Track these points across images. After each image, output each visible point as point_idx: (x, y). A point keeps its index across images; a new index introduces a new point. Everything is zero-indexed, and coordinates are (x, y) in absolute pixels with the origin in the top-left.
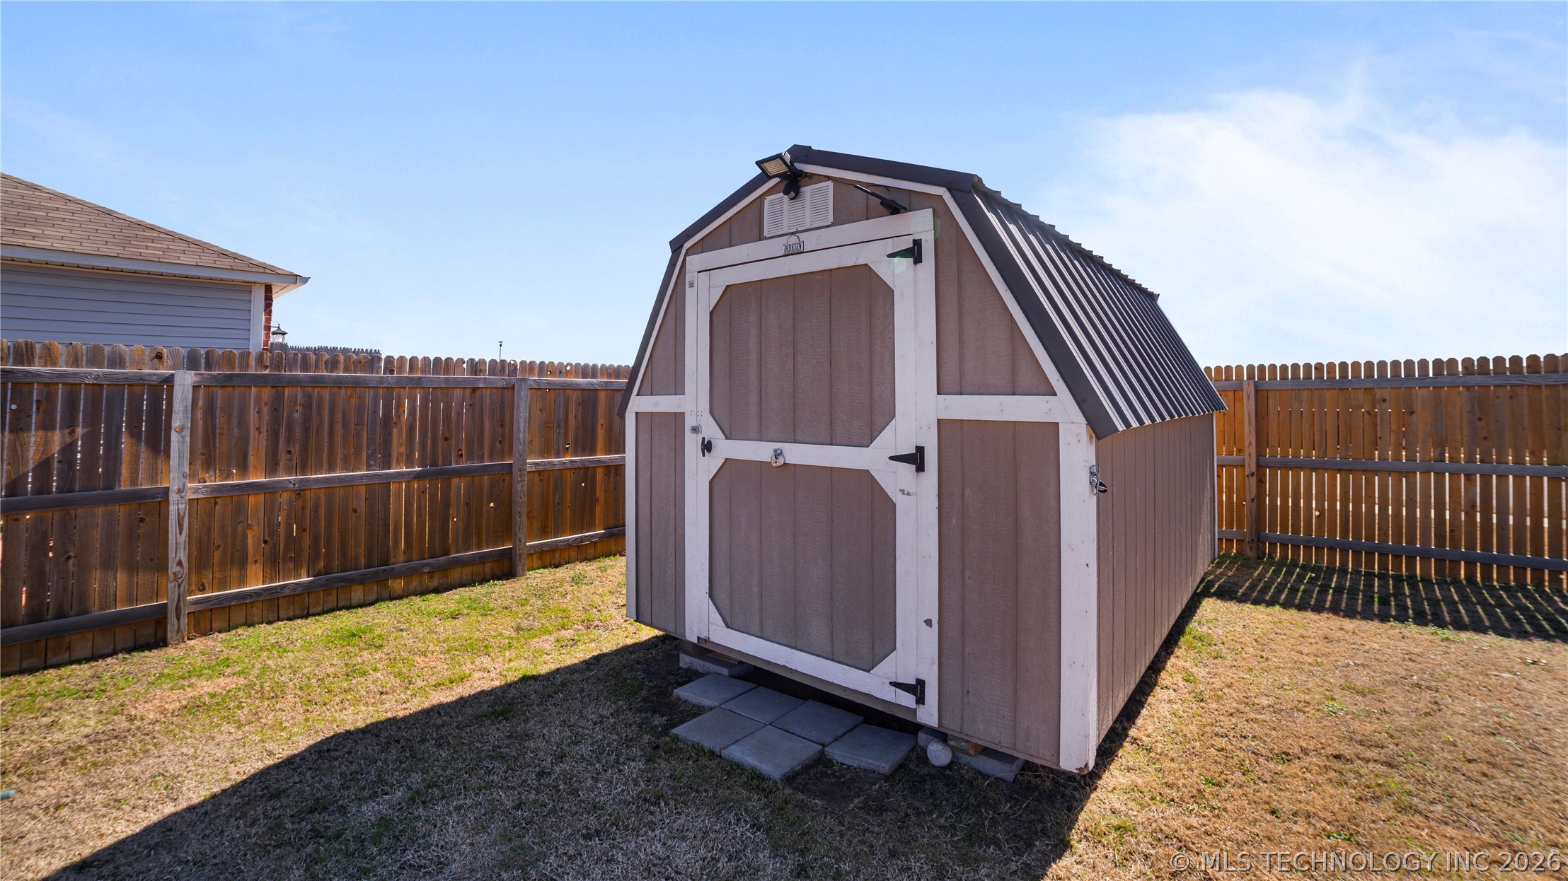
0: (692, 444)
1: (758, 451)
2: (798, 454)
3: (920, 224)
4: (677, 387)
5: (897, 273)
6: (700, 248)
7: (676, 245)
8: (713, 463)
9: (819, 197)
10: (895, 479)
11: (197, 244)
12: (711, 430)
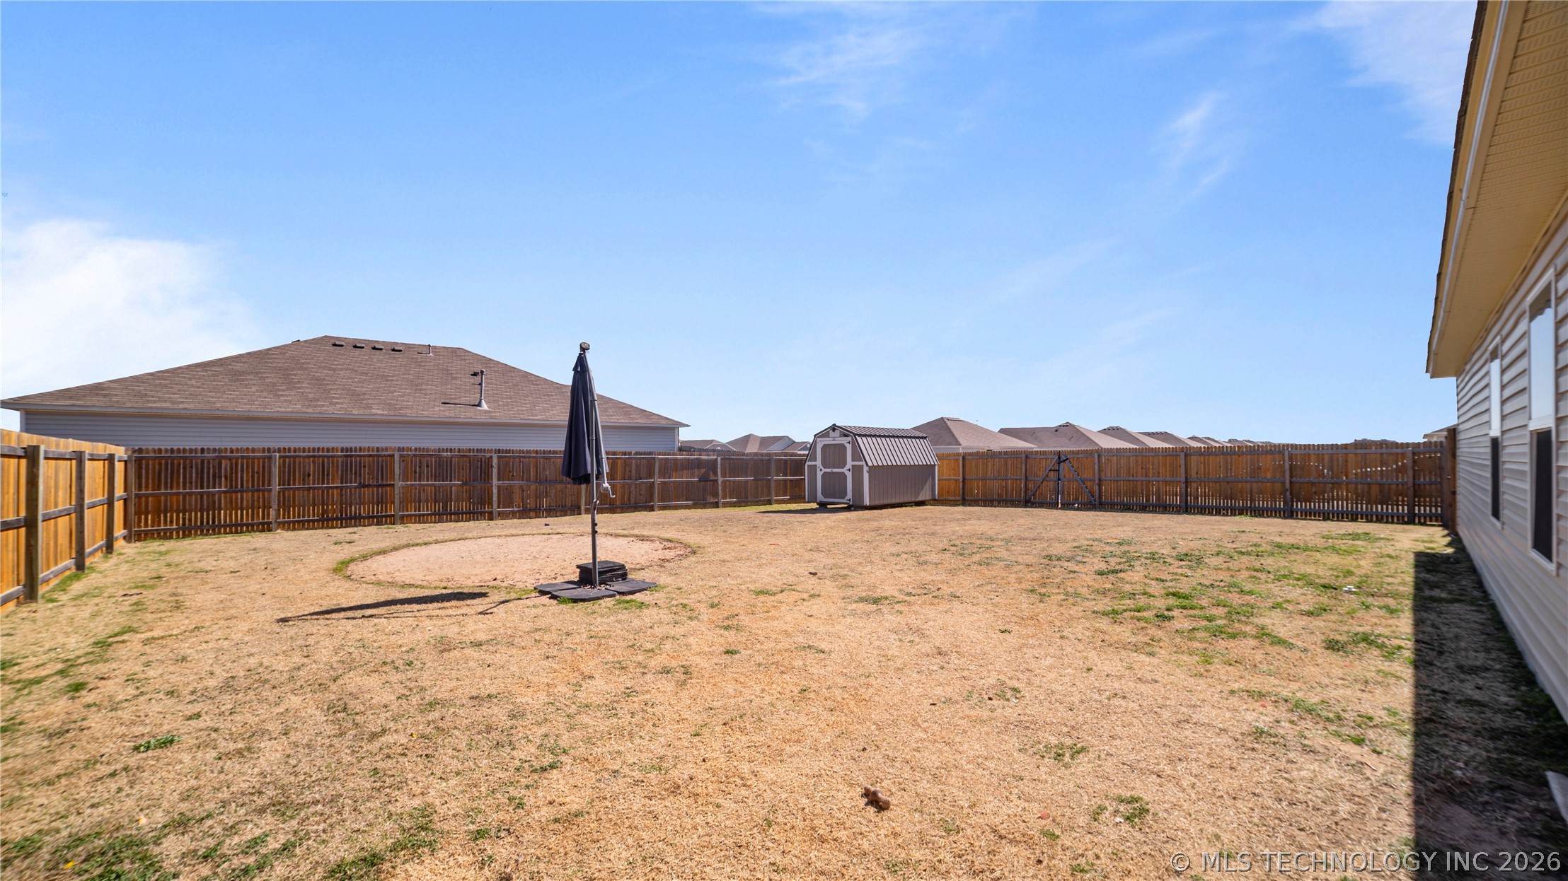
0: (818, 470)
1: (829, 470)
2: (835, 470)
3: (850, 439)
4: (816, 461)
5: (847, 445)
6: (819, 437)
7: (815, 436)
8: (822, 473)
9: (837, 433)
10: (847, 473)
11: (667, 419)
12: (822, 467)
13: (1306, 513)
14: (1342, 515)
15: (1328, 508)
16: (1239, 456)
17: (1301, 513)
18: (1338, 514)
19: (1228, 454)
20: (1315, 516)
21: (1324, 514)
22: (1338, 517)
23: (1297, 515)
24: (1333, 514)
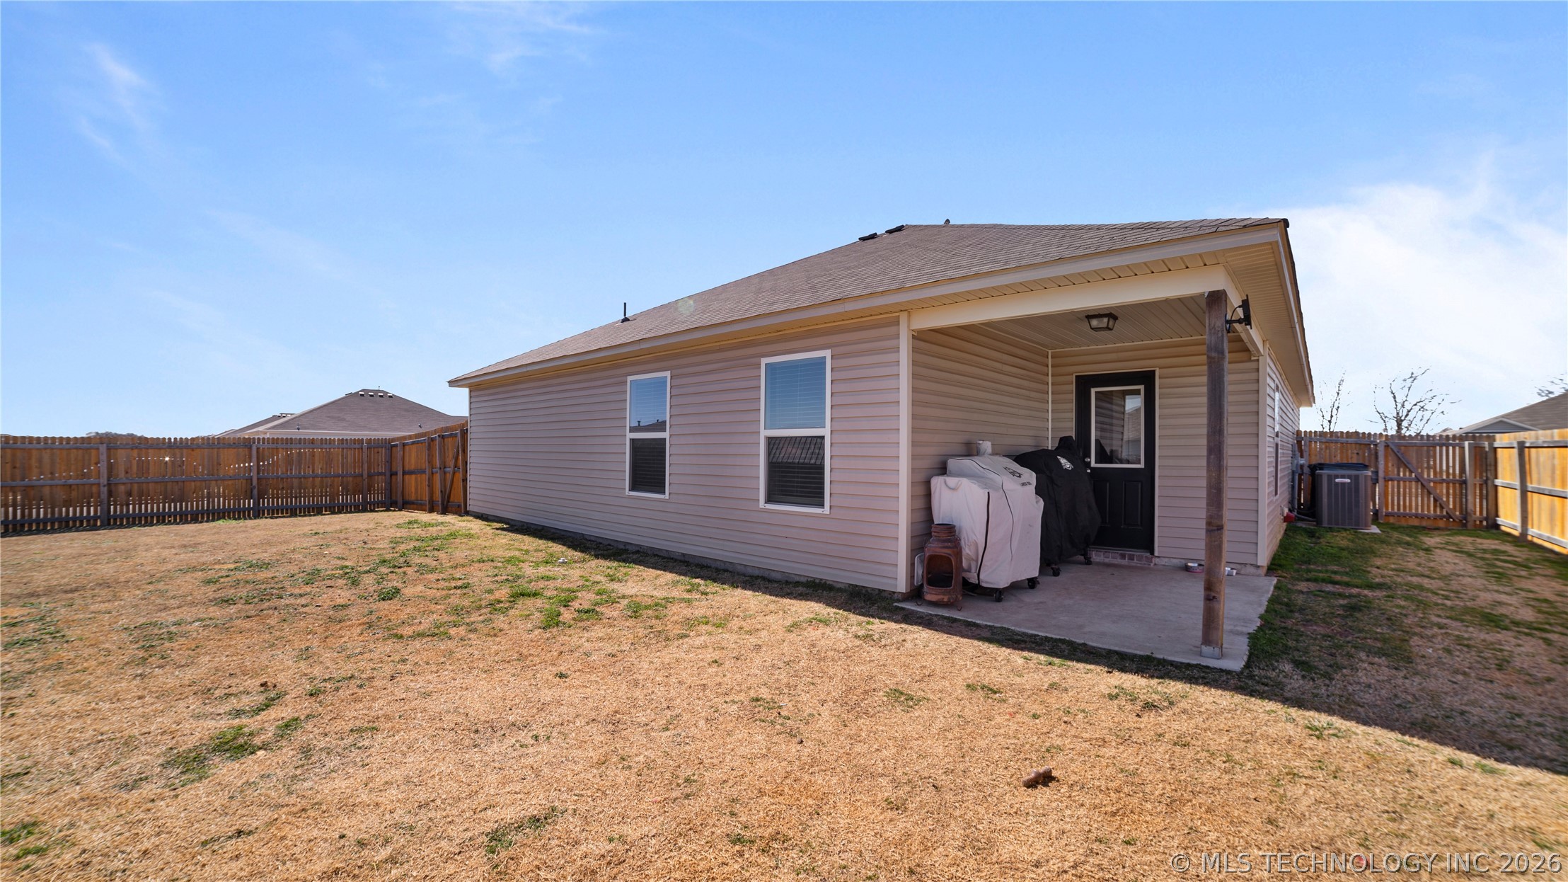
13: (273, 511)
14: (309, 509)
15: (296, 503)
16: (193, 450)
17: (268, 511)
18: (305, 509)
19: (178, 447)
20: (282, 513)
21: (291, 509)
22: (304, 512)
23: (264, 514)
24: (300, 509)
